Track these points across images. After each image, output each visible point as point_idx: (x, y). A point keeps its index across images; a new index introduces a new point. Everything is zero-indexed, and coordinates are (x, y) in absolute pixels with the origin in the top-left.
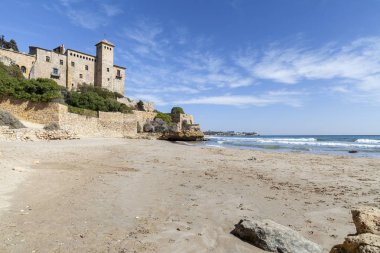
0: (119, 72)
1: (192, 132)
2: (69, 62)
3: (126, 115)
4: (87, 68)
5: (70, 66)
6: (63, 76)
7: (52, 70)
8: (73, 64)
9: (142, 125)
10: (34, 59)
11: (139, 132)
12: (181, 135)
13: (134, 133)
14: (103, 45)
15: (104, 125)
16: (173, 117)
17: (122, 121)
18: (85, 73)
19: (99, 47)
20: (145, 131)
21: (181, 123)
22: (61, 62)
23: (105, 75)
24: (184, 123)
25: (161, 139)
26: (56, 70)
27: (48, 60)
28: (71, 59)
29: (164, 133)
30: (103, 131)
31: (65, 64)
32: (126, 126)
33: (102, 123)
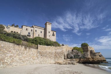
0: (53, 33)
1: (97, 58)
2: (35, 30)
3: (56, 48)
4: (41, 32)
5: (35, 31)
6: (32, 35)
7: (28, 33)
8: (36, 31)
9: (66, 54)
10: (21, 29)
11: (64, 59)
12: (91, 60)
13: (62, 60)
14: (47, 23)
15: (41, 54)
16: (83, 49)
17: (54, 51)
18: (40, 34)
19: (46, 24)
20: (68, 58)
21: (89, 52)
22: (32, 30)
23: (48, 34)
24: (91, 52)
25: (79, 62)
26: (29, 33)
27: (27, 30)
28: (35, 29)
29: (80, 58)
30: (41, 59)
31: (33, 31)
32: (57, 55)
33: (40, 53)
